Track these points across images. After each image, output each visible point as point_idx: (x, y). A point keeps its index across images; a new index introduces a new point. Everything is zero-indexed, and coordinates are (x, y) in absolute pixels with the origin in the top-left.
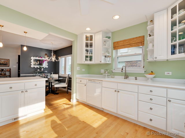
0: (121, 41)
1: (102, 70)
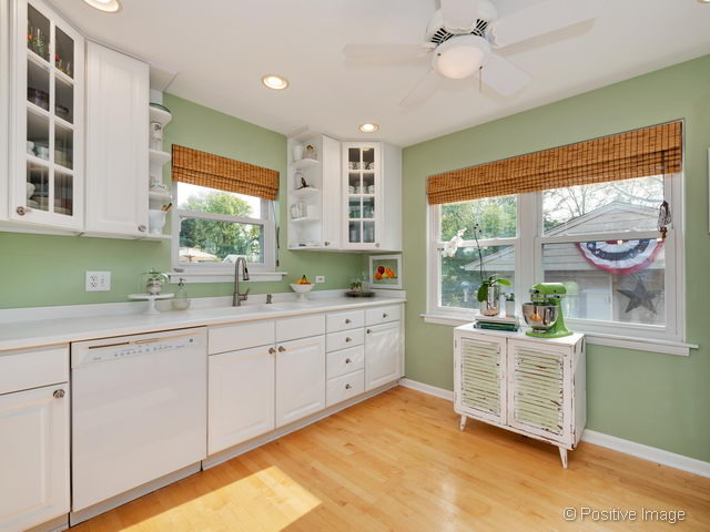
0: (208, 156)
1: (99, 274)
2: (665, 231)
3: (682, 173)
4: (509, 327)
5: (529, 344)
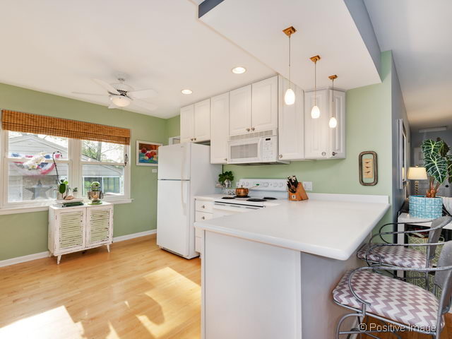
2: (126, 163)
3: (130, 146)
4: (80, 204)
5: (97, 208)
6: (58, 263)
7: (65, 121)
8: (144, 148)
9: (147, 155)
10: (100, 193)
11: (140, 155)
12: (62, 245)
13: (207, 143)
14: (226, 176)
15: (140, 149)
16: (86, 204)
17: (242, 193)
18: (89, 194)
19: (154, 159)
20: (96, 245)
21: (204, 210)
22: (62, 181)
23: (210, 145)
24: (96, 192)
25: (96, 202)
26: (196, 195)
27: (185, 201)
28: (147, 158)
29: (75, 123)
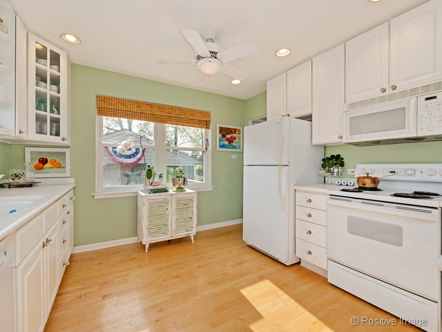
2: (206, 148)
3: (210, 130)
4: (165, 191)
5: (181, 195)
6: (146, 251)
7: (151, 105)
8: (224, 132)
9: (227, 140)
10: (184, 180)
11: (220, 140)
12: (150, 234)
13: (309, 118)
14: (333, 162)
15: (220, 133)
16: (171, 191)
17: (369, 184)
18: (173, 180)
19: (234, 144)
20: (181, 235)
21: (310, 205)
22: (149, 166)
23: (311, 121)
24: (180, 179)
25: (180, 189)
26: (296, 185)
27: (284, 192)
28: (227, 143)
29: (160, 107)
